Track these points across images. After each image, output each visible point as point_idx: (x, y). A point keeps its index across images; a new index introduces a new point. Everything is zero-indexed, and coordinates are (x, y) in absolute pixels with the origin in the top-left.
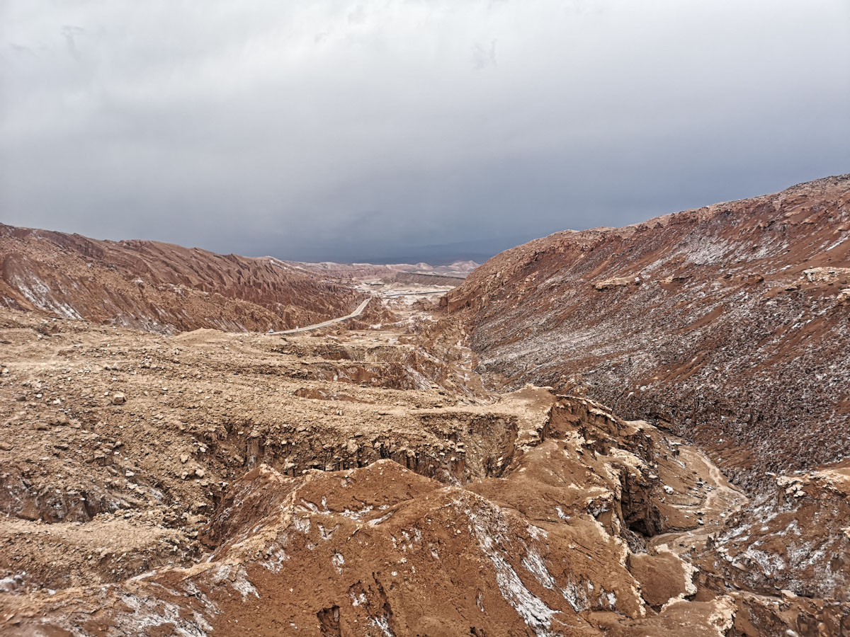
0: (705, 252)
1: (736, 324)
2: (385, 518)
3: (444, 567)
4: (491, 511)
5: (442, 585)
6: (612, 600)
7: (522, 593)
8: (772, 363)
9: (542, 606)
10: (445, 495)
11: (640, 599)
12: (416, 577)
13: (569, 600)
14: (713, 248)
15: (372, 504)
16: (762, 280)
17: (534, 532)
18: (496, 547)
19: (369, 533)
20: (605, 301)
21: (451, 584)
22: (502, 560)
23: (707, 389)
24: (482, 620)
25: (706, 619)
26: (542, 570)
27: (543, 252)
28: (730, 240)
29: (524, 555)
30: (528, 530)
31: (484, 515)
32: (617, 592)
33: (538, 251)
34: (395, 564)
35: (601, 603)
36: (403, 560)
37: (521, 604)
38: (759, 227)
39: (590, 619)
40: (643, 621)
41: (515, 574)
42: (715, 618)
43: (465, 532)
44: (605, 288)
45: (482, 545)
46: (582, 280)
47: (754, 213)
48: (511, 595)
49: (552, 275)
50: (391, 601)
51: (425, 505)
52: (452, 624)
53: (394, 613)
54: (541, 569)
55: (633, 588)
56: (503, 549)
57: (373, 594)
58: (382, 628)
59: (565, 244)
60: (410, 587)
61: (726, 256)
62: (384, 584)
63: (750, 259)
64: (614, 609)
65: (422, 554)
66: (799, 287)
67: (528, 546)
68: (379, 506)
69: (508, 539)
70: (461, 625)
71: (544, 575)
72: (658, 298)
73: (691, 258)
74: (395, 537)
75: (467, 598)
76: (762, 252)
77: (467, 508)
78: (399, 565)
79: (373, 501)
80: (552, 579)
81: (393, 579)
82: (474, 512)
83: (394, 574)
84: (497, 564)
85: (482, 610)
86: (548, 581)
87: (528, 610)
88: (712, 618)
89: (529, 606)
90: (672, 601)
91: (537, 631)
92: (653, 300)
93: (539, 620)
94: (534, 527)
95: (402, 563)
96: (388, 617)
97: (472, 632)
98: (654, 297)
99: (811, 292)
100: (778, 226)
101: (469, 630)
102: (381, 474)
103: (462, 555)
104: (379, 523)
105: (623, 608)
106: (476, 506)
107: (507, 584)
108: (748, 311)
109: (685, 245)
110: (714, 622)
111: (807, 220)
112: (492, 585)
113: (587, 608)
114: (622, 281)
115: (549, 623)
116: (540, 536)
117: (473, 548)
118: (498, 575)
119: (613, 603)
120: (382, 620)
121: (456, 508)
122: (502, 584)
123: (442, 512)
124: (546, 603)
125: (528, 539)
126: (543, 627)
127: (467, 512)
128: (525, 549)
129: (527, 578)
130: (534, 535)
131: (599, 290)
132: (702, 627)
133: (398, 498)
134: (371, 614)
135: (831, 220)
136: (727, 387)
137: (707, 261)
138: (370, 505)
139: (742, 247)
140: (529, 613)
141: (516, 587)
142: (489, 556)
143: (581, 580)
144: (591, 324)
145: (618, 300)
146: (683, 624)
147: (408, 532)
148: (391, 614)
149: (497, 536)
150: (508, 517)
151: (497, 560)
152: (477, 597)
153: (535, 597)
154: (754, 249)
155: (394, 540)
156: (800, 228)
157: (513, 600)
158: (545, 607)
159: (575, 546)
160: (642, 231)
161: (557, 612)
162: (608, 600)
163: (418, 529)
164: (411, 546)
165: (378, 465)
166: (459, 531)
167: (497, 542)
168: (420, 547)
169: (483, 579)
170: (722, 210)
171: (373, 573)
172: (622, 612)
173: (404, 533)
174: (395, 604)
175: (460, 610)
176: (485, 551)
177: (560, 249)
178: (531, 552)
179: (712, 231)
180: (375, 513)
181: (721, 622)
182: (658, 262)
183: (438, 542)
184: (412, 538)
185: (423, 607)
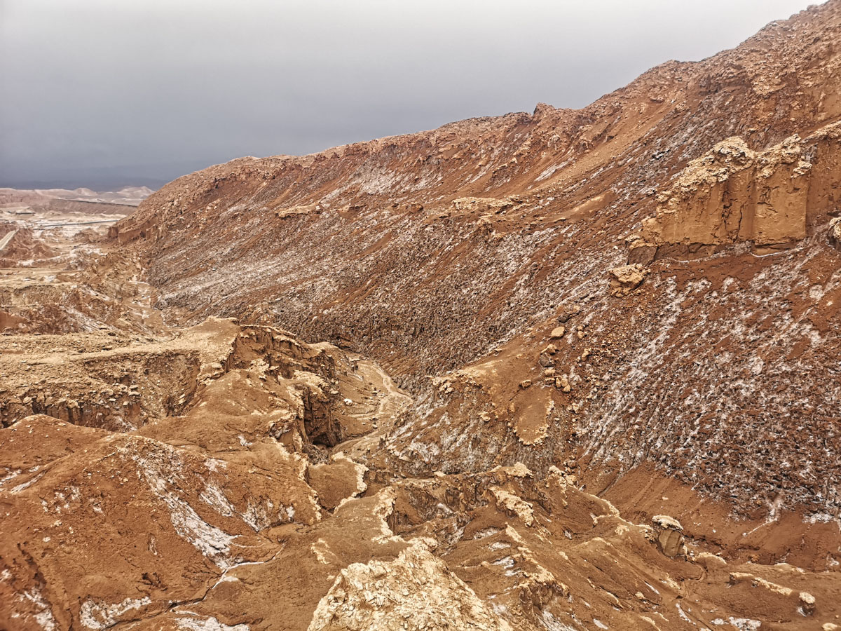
0: (377, 183)
1: (402, 248)
2: (34, 480)
3: (109, 519)
4: (163, 452)
5: (108, 539)
6: (291, 512)
7: (199, 527)
8: (430, 282)
9: (221, 534)
10: (108, 444)
11: (317, 506)
12: (75, 537)
13: (249, 522)
14: (383, 179)
15: (19, 468)
16: (422, 209)
17: (212, 465)
18: (170, 488)
19: (11, 502)
20: (288, 230)
21: (118, 536)
22: (176, 499)
23: (380, 308)
24: (155, 564)
25: (371, 511)
26: (221, 501)
27: (224, 179)
28: (396, 172)
29: (201, 489)
30: (206, 464)
31: (155, 458)
32: (295, 505)
33: (218, 178)
34: (47, 529)
35: (280, 518)
36: (57, 523)
37: (198, 537)
38: (419, 161)
39: (270, 535)
40: (318, 525)
41: (192, 510)
42: (379, 508)
43: (134, 478)
44: (287, 217)
45: (153, 489)
46: (265, 208)
47: (415, 147)
48: (188, 532)
49: (234, 203)
50: (43, 570)
51: (83, 459)
52: (120, 577)
53: (48, 581)
54: (220, 499)
55: (310, 498)
56: (178, 488)
57: (20, 567)
58: (34, 600)
59: (247, 171)
60: (67, 549)
61: (393, 186)
62: (33, 554)
63: (413, 190)
64: (293, 520)
65: (83, 510)
66: (450, 215)
67: (206, 480)
68: (29, 469)
69: (183, 477)
70: (131, 575)
71: (224, 504)
72: (337, 225)
73: (365, 188)
74: (46, 500)
75: (138, 545)
76: (422, 183)
77: (135, 454)
78: (52, 529)
79: (21, 464)
80: (232, 506)
81: (45, 546)
82: (143, 456)
83: (47, 539)
84: (171, 504)
85: (156, 554)
86: (227, 509)
87: (206, 541)
88: (377, 508)
89: (207, 538)
90: (344, 502)
91: (216, 560)
92: (332, 227)
93: (218, 549)
94: (213, 460)
95: (56, 526)
96: (41, 587)
97: (144, 578)
98: (333, 225)
99: (458, 219)
100: (434, 161)
101: (141, 577)
102: (30, 432)
103: (131, 503)
104: (24, 488)
105: (300, 519)
106: (145, 450)
107: (183, 521)
108: (411, 237)
109: (359, 175)
110: (377, 512)
111: (456, 156)
112: (166, 527)
113: (267, 525)
114: (304, 209)
115: (228, 549)
116: (217, 467)
117: (143, 494)
118: (173, 515)
119: (291, 516)
120: (33, 592)
121: (121, 456)
122: (177, 523)
123: (105, 463)
124: (225, 531)
125: (206, 473)
126: (222, 554)
127: (134, 458)
128: (202, 484)
129: (205, 511)
130: (212, 468)
131: (282, 219)
132: (367, 519)
133: (55, 456)
134: (18, 588)
135: (474, 156)
136: (396, 305)
137: (378, 191)
138: (16, 469)
139: (406, 179)
140: (207, 545)
141: (193, 522)
142: (162, 499)
143: (261, 501)
144: (276, 252)
145: (301, 229)
146: (352, 520)
147: (62, 491)
148: (45, 583)
149: (170, 477)
150: (183, 455)
151: (171, 500)
152: (149, 542)
153: (213, 527)
154: (416, 180)
155: (44, 503)
156: (451, 163)
157: (189, 535)
158: (225, 535)
159: (255, 470)
160: (321, 161)
161: (236, 536)
162: (287, 513)
163: (75, 485)
164: (66, 506)
165: (26, 423)
166: (126, 480)
167: (171, 482)
168: (79, 505)
169: (156, 523)
170: (389, 144)
171: (19, 545)
172: (300, 522)
173: (57, 493)
174: (48, 572)
175: (129, 559)
176: (156, 494)
177: (242, 176)
178: (209, 485)
179: (382, 162)
180: (24, 476)
181: (383, 510)
182: (336, 191)
183: (102, 495)
184: (68, 497)
185: (86, 567)
